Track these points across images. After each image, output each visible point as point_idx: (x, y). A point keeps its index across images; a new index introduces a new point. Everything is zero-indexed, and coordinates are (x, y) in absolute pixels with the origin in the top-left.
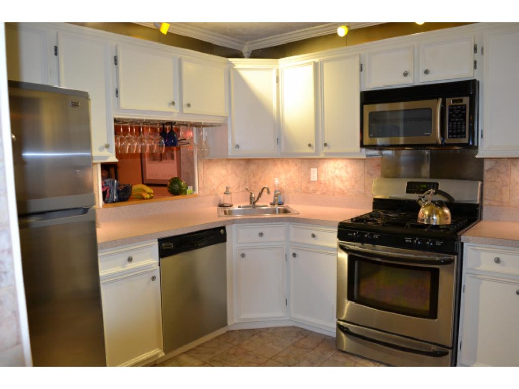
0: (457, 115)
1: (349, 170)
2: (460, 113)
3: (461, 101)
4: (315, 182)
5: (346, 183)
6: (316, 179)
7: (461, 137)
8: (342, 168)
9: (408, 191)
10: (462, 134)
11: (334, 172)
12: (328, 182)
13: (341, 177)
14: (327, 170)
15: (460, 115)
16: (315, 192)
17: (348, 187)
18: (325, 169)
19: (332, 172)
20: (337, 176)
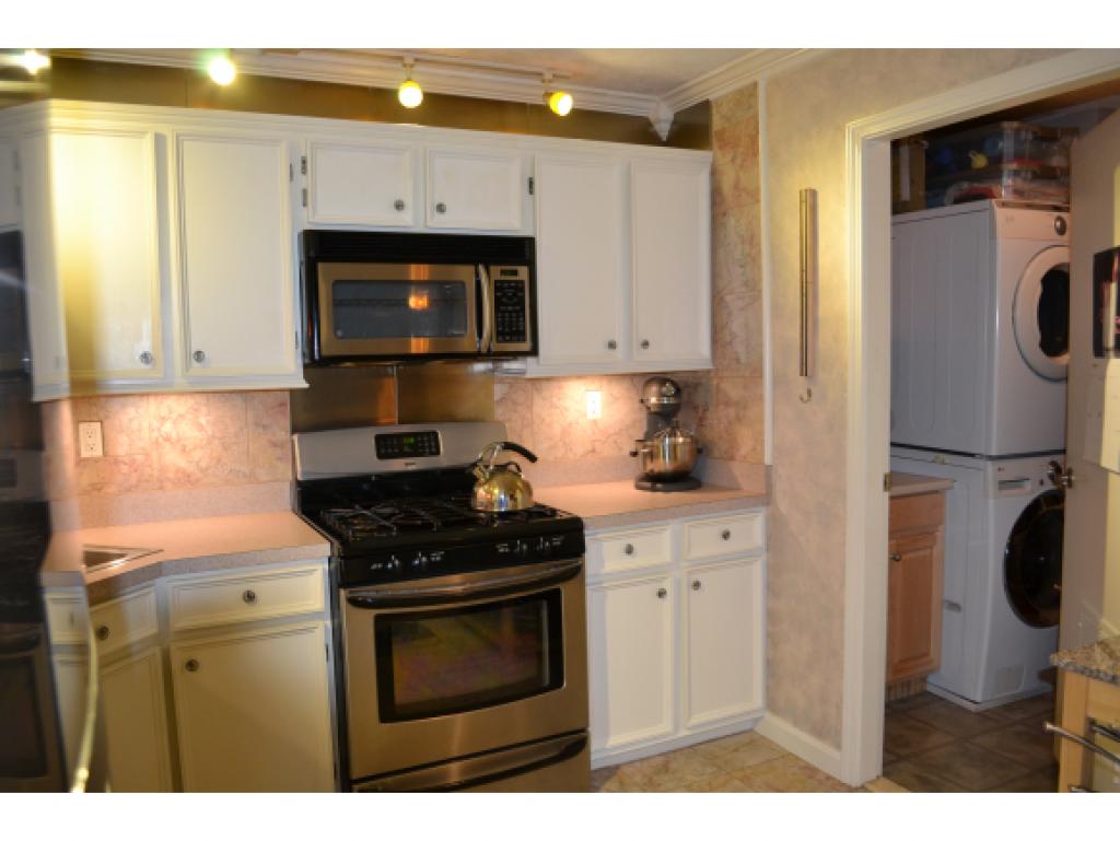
0: (510, 298)
1: (203, 421)
2: (515, 295)
3: (515, 273)
4: (96, 460)
5: (197, 454)
6: (99, 452)
7: (518, 341)
8: (182, 416)
9: (381, 456)
10: (520, 336)
11: (159, 430)
12: (140, 458)
13: (179, 440)
14: (135, 425)
15: (516, 300)
16: (99, 490)
17: (203, 464)
18: (131, 420)
19: (151, 430)
20: (168, 439)
